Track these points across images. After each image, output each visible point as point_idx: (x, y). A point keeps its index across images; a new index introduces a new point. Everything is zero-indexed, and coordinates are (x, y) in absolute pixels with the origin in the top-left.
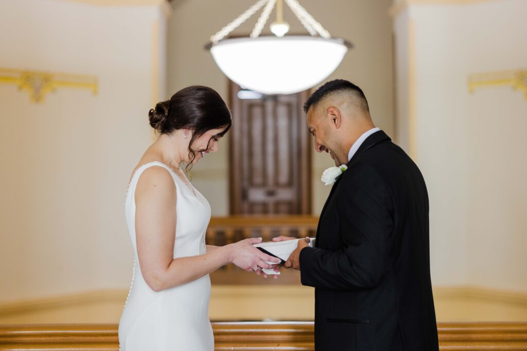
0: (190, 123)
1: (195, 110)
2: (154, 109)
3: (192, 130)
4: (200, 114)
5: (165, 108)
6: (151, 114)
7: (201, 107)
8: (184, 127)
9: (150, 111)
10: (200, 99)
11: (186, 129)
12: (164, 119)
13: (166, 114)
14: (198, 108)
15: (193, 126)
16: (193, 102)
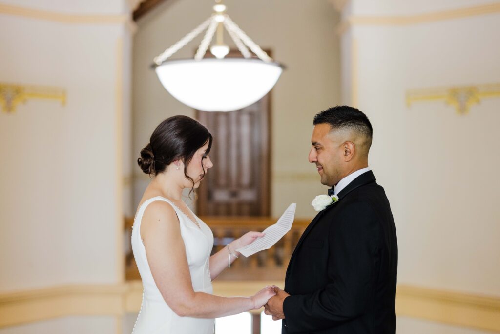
0: (176, 154)
1: (175, 141)
2: (141, 157)
3: (182, 159)
4: (181, 142)
5: (149, 152)
6: (140, 163)
7: (180, 135)
8: (174, 160)
9: (138, 160)
10: (175, 129)
11: (175, 161)
12: (152, 162)
13: (153, 156)
14: (176, 137)
15: (181, 156)
16: (170, 135)
